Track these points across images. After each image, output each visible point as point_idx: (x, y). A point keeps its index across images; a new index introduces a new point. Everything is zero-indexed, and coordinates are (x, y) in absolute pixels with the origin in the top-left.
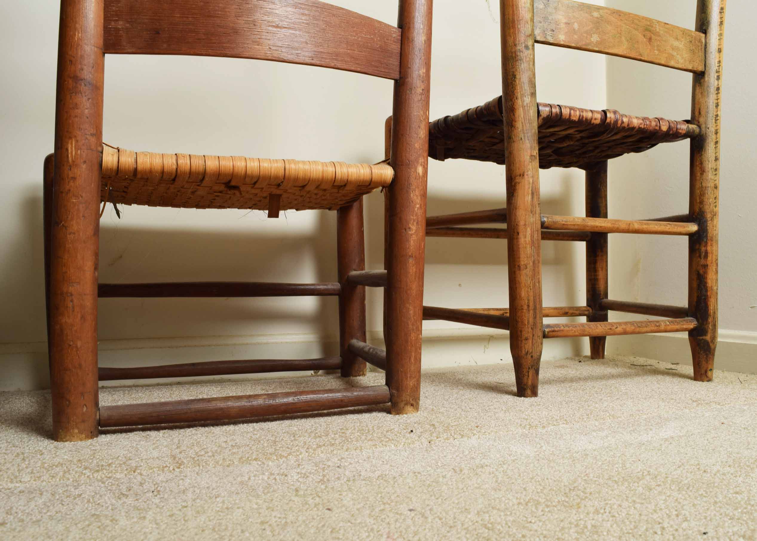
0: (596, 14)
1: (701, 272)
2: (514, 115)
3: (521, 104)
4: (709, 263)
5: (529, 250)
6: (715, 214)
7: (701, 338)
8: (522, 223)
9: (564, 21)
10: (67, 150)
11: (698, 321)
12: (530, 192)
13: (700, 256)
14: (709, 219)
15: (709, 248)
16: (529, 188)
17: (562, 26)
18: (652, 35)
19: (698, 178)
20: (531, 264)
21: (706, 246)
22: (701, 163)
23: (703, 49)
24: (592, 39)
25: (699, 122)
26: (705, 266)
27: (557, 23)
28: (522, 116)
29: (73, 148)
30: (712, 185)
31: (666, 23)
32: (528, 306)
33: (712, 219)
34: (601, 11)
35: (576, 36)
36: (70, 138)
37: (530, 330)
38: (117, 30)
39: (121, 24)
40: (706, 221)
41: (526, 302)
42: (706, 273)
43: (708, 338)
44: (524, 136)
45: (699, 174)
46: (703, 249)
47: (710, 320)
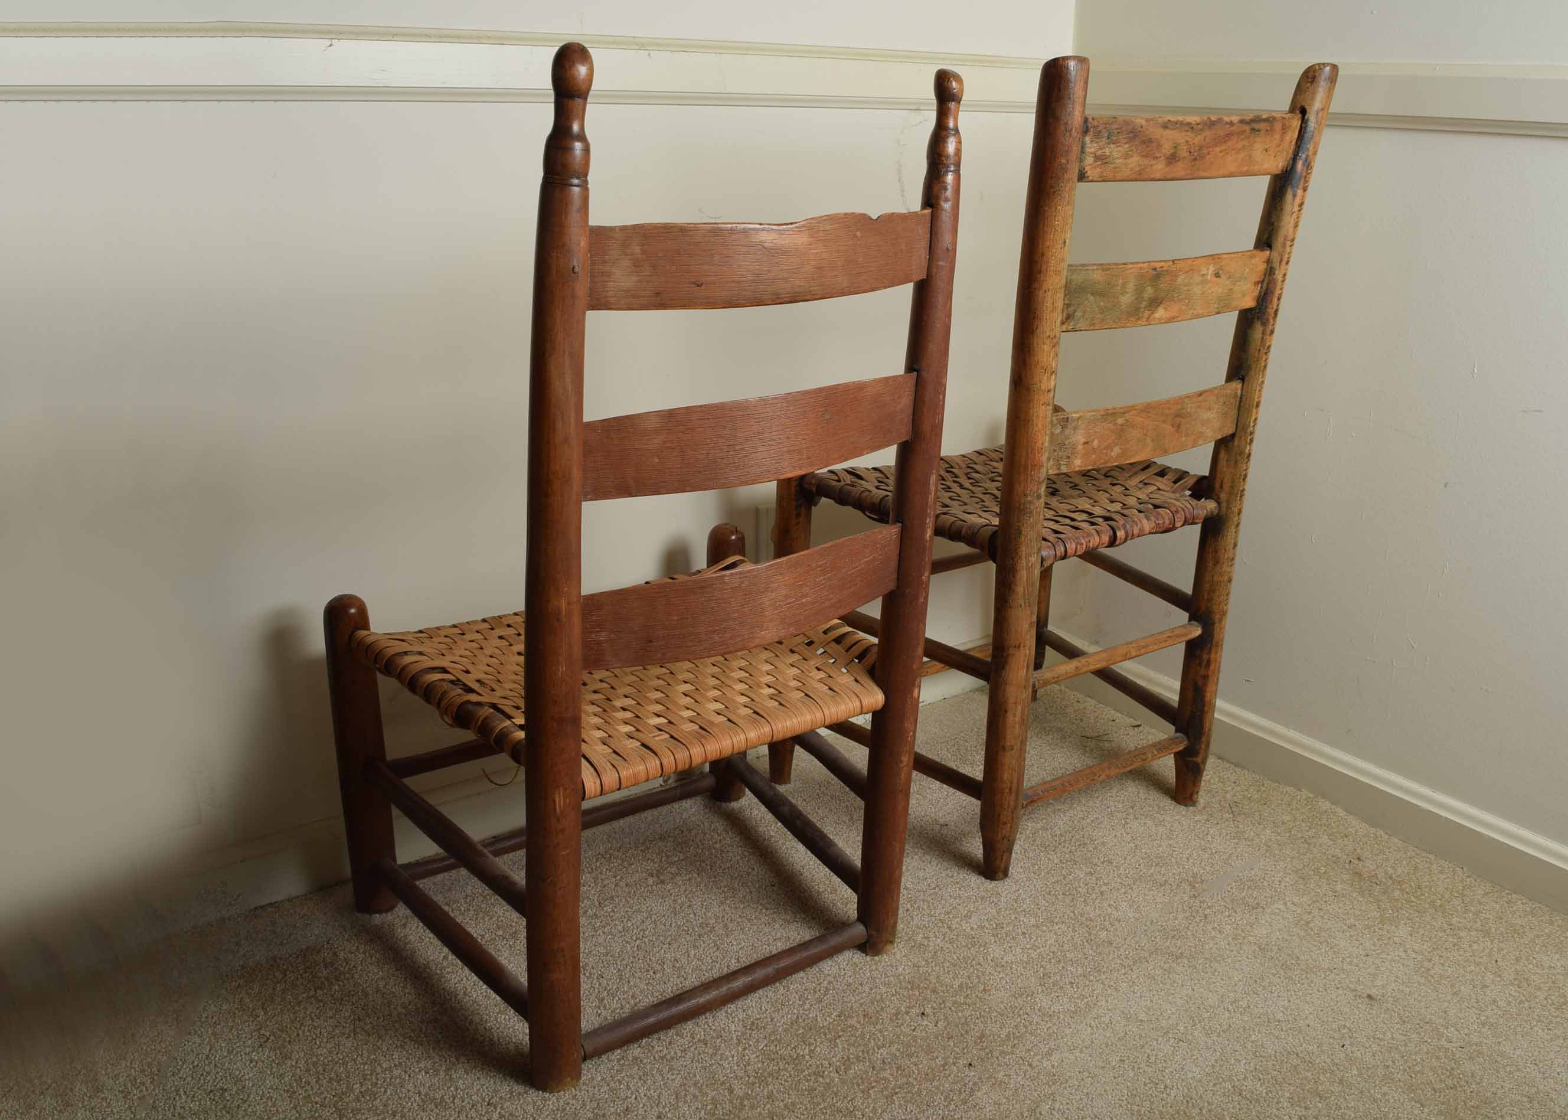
0: (1120, 421)
1: (1200, 683)
2: (1014, 577)
3: (1025, 565)
4: (1210, 673)
5: (1017, 730)
6: (1224, 614)
7: (1191, 759)
8: (1012, 700)
9: (1083, 440)
10: (554, 801)
11: (1189, 738)
12: (1025, 665)
13: (1200, 664)
14: (1216, 621)
15: (1212, 656)
16: (1024, 662)
17: (1080, 447)
18: (1181, 419)
19: (1209, 568)
20: (1019, 744)
21: (1210, 652)
22: (1216, 551)
23: (1238, 403)
24: (1112, 454)
25: (1219, 498)
26: (1206, 677)
27: (1074, 446)
28: (1025, 579)
29: (562, 798)
30: (1226, 578)
31: (1201, 394)
32: (1010, 789)
33: (1220, 621)
34: (1127, 415)
35: (1094, 456)
36: (558, 787)
37: (1010, 813)
38: (600, 643)
39: (603, 636)
40: (1213, 624)
41: (1009, 785)
42: (1205, 684)
43: (1199, 759)
44: (1025, 603)
45: (1211, 564)
46: (1205, 657)
47: (1204, 739)
